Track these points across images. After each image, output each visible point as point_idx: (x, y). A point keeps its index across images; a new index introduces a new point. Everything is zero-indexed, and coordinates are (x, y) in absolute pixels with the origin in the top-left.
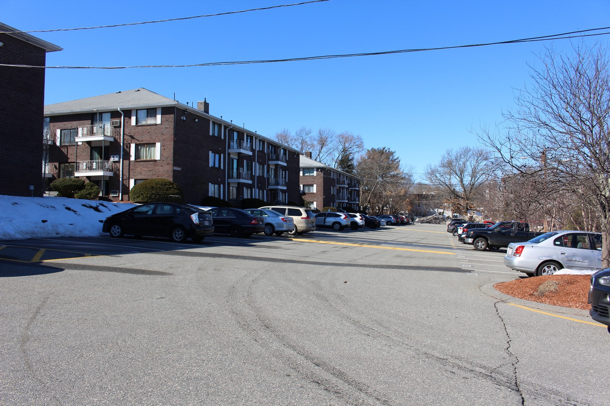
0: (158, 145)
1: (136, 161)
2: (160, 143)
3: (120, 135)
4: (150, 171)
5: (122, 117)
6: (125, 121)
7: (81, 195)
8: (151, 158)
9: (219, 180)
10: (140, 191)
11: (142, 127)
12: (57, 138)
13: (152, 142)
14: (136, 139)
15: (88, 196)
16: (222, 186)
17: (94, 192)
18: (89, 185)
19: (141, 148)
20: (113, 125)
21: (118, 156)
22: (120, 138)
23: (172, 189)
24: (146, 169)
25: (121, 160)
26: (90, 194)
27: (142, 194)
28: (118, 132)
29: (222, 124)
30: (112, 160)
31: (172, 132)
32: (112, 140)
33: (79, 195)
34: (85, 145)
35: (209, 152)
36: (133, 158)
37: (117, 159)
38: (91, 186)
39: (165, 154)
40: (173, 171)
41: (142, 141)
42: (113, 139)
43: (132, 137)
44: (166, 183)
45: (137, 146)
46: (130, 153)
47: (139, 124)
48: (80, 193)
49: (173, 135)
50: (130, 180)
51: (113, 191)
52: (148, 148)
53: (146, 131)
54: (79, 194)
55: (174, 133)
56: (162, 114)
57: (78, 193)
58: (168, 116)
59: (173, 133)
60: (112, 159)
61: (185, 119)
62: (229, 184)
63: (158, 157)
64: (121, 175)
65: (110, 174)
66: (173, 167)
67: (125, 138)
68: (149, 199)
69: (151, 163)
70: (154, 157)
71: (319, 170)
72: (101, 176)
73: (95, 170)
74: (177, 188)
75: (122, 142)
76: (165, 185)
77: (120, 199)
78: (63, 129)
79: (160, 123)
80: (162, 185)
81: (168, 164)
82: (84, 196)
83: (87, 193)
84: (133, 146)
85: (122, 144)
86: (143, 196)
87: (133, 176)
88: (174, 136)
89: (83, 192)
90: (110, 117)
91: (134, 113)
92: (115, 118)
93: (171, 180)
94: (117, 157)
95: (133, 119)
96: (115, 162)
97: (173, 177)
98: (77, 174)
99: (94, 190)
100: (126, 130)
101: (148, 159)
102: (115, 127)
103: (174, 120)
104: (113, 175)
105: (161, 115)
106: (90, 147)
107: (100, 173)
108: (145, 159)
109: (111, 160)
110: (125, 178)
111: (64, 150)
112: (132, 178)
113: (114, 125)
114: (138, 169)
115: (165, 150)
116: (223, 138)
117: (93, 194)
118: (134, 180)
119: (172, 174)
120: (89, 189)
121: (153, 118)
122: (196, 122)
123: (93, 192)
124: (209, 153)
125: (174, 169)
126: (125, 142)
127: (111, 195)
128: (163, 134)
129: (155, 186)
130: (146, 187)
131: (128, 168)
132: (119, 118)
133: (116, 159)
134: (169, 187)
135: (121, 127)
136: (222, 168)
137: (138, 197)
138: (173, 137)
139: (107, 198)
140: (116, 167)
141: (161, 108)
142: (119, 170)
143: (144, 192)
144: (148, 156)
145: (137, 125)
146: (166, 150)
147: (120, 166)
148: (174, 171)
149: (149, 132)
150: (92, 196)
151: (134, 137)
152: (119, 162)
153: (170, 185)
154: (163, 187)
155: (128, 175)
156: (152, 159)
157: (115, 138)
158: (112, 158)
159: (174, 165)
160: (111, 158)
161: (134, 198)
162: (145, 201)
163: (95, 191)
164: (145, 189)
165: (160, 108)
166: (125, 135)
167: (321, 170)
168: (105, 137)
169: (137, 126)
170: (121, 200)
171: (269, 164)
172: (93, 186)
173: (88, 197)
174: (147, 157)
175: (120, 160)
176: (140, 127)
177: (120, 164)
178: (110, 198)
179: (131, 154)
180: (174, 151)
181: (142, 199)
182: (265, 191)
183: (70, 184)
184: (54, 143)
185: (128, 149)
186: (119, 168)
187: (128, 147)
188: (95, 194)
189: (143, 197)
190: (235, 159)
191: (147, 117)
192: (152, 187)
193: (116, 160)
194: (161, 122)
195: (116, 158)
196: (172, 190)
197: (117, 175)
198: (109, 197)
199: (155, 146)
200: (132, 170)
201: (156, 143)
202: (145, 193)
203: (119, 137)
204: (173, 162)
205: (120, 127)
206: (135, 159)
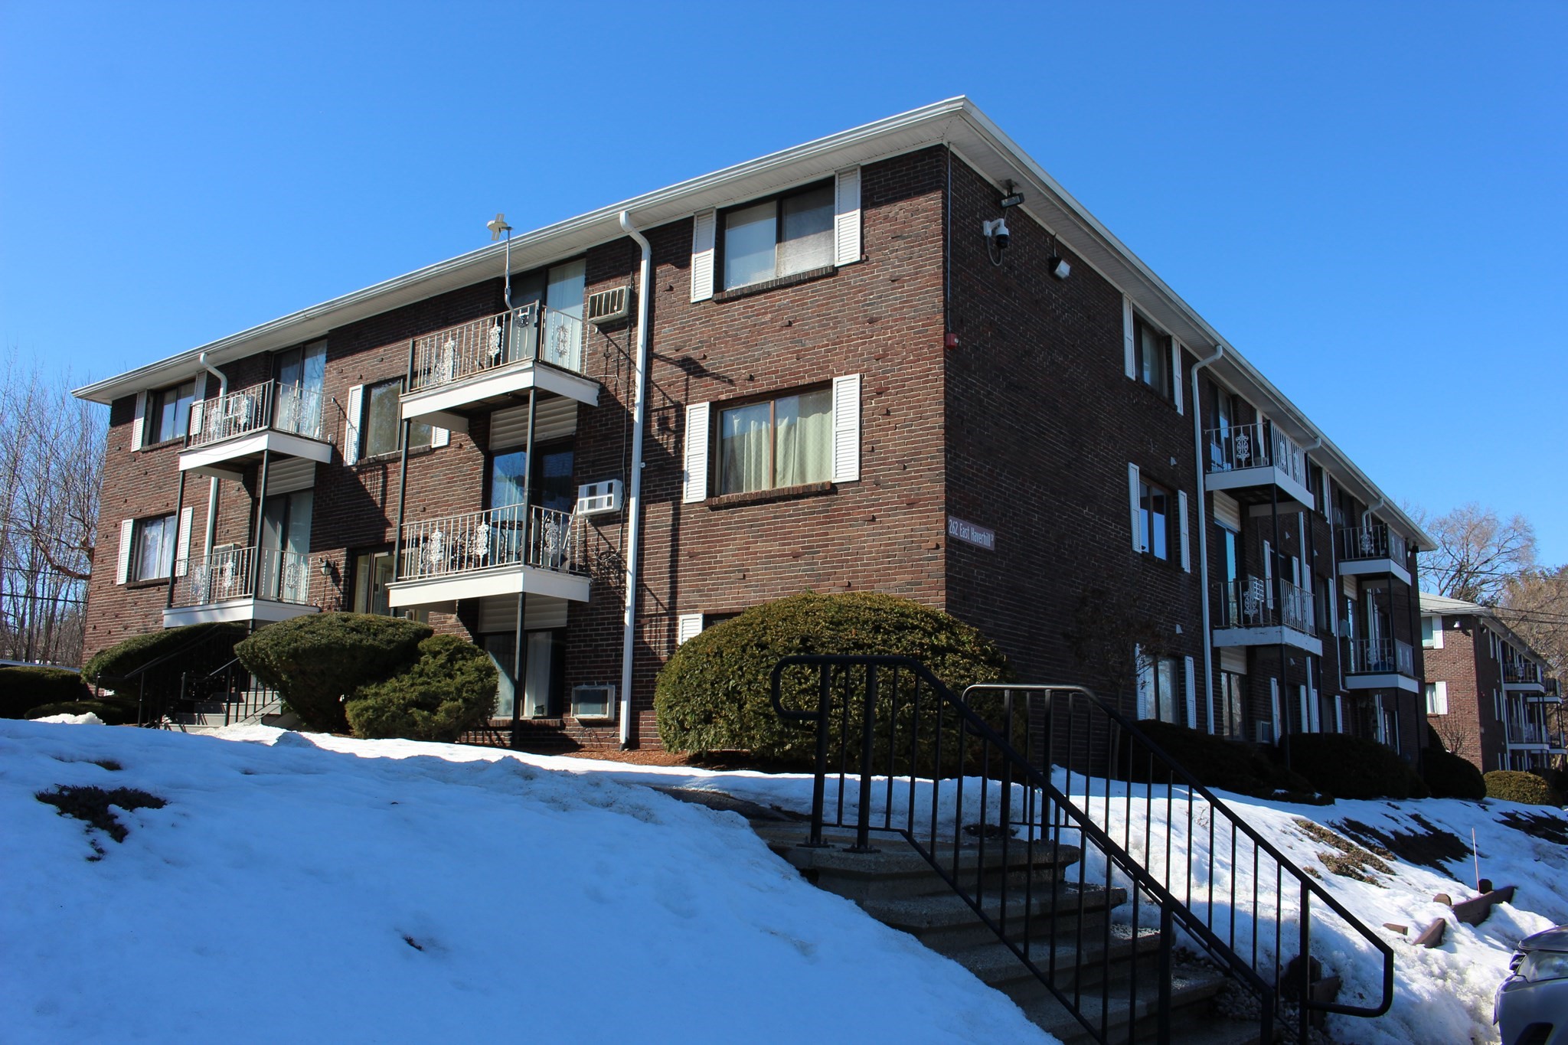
0: (847, 390)
1: (715, 501)
2: (857, 376)
3: (632, 363)
4: (796, 556)
5: (644, 265)
6: (660, 285)
7: (379, 710)
8: (803, 474)
9: (1179, 630)
10: (721, 676)
11: (750, 301)
12: (348, 426)
13: (807, 381)
14: (716, 377)
15: (418, 714)
16: (1189, 663)
17: (459, 690)
18: (439, 653)
19: (745, 426)
20: (596, 318)
21: (614, 481)
22: (630, 382)
23: (950, 657)
24: (775, 547)
25: (633, 502)
26: (429, 703)
27: (733, 695)
28: (620, 350)
29: (1175, 338)
30: (587, 511)
31: (931, 299)
32: (588, 395)
33: (366, 709)
34: (461, 446)
35: (1127, 469)
36: (695, 489)
37: (609, 503)
38: (451, 659)
39: (894, 443)
40: (947, 545)
41: (751, 378)
42: (597, 392)
43: (692, 367)
44: (908, 616)
45: (718, 411)
46: (681, 462)
47: (731, 288)
48: (376, 694)
49: (940, 318)
50: (681, 617)
51: (584, 687)
52: (786, 421)
53: (772, 320)
54: (371, 702)
55: (945, 301)
56: (868, 202)
57: (366, 697)
58: (899, 210)
59: (938, 300)
60: (583, 507)
61: (1005, 231)
62: (1216, 652)
63: (845, 467)
64: (629, 593)
65: (576, 589)
66: (946, 516)
67: (655, 376)
68: (781, 732)
69: (805, 504)
70: (821, 469)
71: (1456, 625)
72: (513, 596)
73: (485, 563)
74: (985, 652)
75: (638, 399)
76: (900, 627)
77: (623, 740)
78: (375, 381)
79: (858, 258)
80: (877, 629)
81: (910, 505)
82: (394, 717)
83: (413, 694)
84: (698, 418)
85: (637, 416)
86: (741, 707)
87: (694, 597)
88: (946, 323)
89: (396, 689)
90: (584, 282)
91: (705, 231)
92: (609, 278)
93: (936, 602)
94: (610, 491)
95: (703, 263)
96: (600, 520)
97: (948, 587)
98: (399, 597)
99: (459, 679)
100: (663, 331)
101: (788, 481)
102: (606, 328)
103: (945, 224)
104: (591, 596)
105: (858, 212)
106: (483, 453)
107: (507, 582)
108: (766, 487)
109: (579, 513)
110: (650, 605)
111: (371, 484)
112: (692, 608)
113: (599, 314)
114: (728, 554)
115: (888, 413)
116: (1180, 411)
117: (446, 704)
118: (700, 616)
119: (937, 565)
120: (435, 674)
121: (811, 239)
122: (1058, 278)
123: (448, 693)
124: (1127, 474)
125: (953, 532)
126: (657, 401)
127: (576, 712)
128: (872, 321)
129: (828, 633)
130: (763, 646)
131: (667, 550)
132: (624, 274)
133: (606, 502)
134: (926, 640)
135: (636, 325)
136: (1186, 564)
137: (708, 719)
138: (938, 328)
139: (555, 728)
140: (604, 547)
141: (859, 171)
142: (619, 565)
143: (749, 676)
144: (785, 469)
145: (719, 296)
146: (898, 417)
147: (623, 542)
148: (954, 547)
149: (790, 324)
150: (440, 717)
151: (703, 364)
152: (618, 518)
153: (938, 630)
154: (884, 642)
155: (667, 589)
156: (811, 480)
157: (604, 393)
158: (586, 500)
159: (957, 504)
160: (579, 500)
161: (681, 723)
162: (756, 746)
163: (463, 685)
164: (753, 656)
165: (852, 170)
166: (656, 363)
167: (1460, 624)
168: (543, 372)
169: (719, 302)
170: (625, 746)
171: (1342, 576)
172: (464, 658)
173: (415, 723)
174: (778, 478)
175: (627, 505)
176: (738, 305)
177: (624, 531)
178: (569, 731)
179: (685, 468)
180: (949, 413)
181: (733, 735)
182: (1338, 699)
183: (324, 641)
184: (337, 455)
185: (672, 440)
186: (619, 555)
187: (669, 429)
188: (460, 701)
189: (741, 719)
190: (1231, 532)
191: (780, 239)
192: (804, 640)
193: (605, 508)
194: (862, 252)
195: (606, 497)
196: (955, 664)
197: (606, 595)
198: (563, 726)
199: (826, 406)
200: (692, 556)
201: (835, 380)
202: (754, 686)
203: (623, 376)
204: (948, 489)
205: (631, 320)
206: (711, 492)
